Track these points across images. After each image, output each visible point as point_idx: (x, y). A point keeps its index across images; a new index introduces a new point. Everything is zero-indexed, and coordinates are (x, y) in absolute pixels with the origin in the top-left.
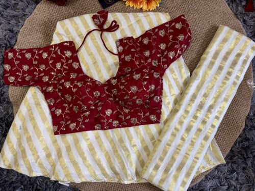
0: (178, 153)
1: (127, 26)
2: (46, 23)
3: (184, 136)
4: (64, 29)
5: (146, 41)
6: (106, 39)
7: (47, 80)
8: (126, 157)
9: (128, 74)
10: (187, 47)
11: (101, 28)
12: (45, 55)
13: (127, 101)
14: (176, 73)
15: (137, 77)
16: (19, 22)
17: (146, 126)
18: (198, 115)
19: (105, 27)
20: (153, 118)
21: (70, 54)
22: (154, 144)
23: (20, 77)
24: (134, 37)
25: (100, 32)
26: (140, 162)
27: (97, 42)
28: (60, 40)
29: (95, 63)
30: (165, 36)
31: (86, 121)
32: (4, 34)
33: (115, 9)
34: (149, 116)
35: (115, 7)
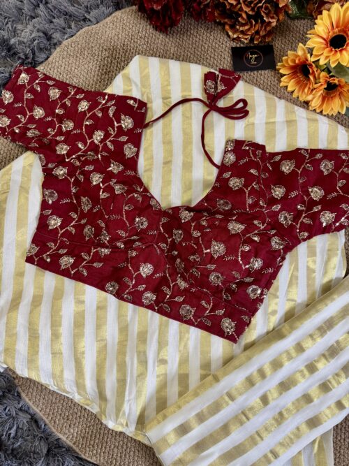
0: (242, 423)
1: (264, 122)
2: (115, 49)
3: (268, 394)
4: (141, 74)
5: (287, 168)
6: (212, 127)
7: (64, 152)
8: (135, 375)
9: (220, 213)
11: (211, 103)
12: (84, 106)
13: (193, 267)
14: (318, 258)
15: (235, 227)
17: (205, 333)
18: (320, 365)
19: (221, 104)
21: (130, 126)
22: (203, 377)
23: (21, 125)
24: (269, 149)
25: (207, 109)
26: (157, 400)
27: (190, 124)
28: (124, 92)
29: (167, 163)
30: (331, 175)
31: (94, 265)
32: (33, 36)
33: (255, 81)
34: (221, 317)
35: (257, 76)
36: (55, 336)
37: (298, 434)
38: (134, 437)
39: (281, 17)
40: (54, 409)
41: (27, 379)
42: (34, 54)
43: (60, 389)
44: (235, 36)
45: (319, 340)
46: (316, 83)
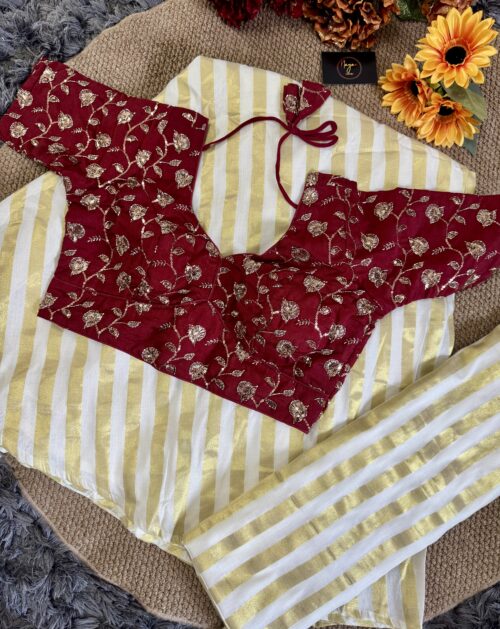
0: (309, 537)
1: (357, 151)
2: (171, 44)
3: (346, 501)
4: (202, 80)
5: (383, 212)
6: (290, 155)
7: (97, 176)
8: (175, 469)
9: (295, 265)
10: (478, 281)
11: (290, 124)
12: (125, 117)
13: (256, 332)
14: (418, 330)
15: (313, 284)
16: (112, 12)
17: (269, 419)
18: (413, 467)
19: (304, 126)
20: (297, 409)
21: (185, 147)
22: (263, 475)
23: (41, 136)
24: (361, 187)
25: (285, 132)
26: (202, 504)
27: (263, 150)
28: (180, 101)
29: (231, 197)
30: (439, 224)
31: (129, 324)
32: (63, 20)
33: (350, 97)
34: (289, 399)
35: (353, 91)
36: (73, 414)
37: (381, 554)
38: (169, 552)
39: (386, 19)
40: (65, 512)
41: (31, 470)
42: (63, 44)
43: (74, 485)
44: (327, 38)
45: (414, 434)
46: (427, 106)
